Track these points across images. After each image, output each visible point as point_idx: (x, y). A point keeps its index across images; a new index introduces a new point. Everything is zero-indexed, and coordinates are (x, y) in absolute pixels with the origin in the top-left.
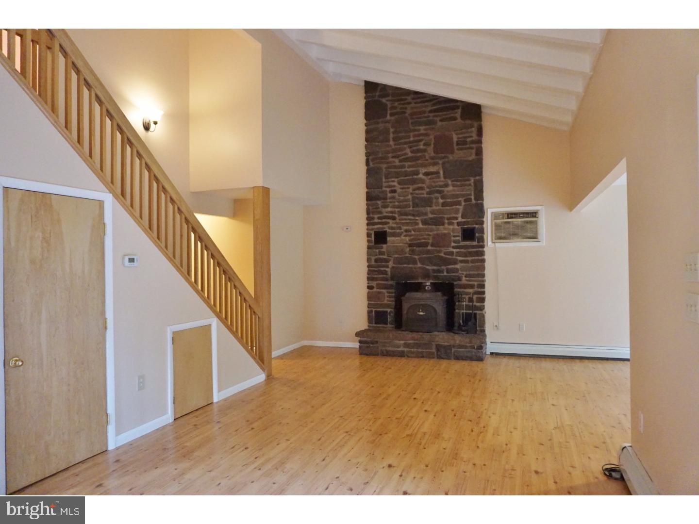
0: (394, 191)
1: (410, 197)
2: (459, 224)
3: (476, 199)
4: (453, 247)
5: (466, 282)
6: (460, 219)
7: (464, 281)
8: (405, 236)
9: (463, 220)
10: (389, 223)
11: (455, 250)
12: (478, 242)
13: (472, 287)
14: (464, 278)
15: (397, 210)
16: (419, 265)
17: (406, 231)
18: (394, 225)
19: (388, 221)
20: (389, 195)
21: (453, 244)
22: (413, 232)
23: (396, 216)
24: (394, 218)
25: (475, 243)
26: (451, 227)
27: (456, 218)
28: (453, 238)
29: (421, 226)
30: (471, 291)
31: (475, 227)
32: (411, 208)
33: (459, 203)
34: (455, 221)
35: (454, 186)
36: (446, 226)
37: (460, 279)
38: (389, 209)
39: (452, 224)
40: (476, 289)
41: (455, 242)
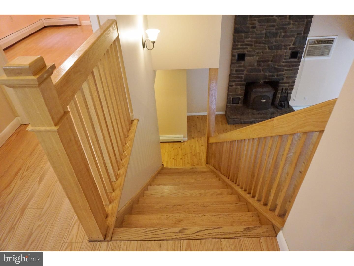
0: (254, 27)
1: (264, 31)
2: (290, 49)
3: (304, 33)
4: (283, 62)
5: (286, 81)
6: (292, 46)
7: (285, 80)
8: (256, 56)
9: (293, 46)
10: (247, 48)
11: (284, 64)
12: (298, 59)
13: (288, 83)
14: (285, 79)
15: (254, 40)
16: (262, 73)
17: (258, 53)
18: (251, 50)
19: (248, 47)
20: (251, 30)
21: (284, 60)
22: (262, 54)
23: (253, 43)
24: (252, 45)
25: (296, 60)
26: (285, 51)
27: (290, 45)
28: (285, 57)
29: (268, 50)
30: (287, 85)
31: (299, 51)
32: (263, 39)
33: (293, 36)
34: (288, 47)
35: (293, 24)
36: (283, 50)
37: (283, 79)
38: (249, 39)
39: (286, 49)
40: (290, 84)
41: (285, 59)
